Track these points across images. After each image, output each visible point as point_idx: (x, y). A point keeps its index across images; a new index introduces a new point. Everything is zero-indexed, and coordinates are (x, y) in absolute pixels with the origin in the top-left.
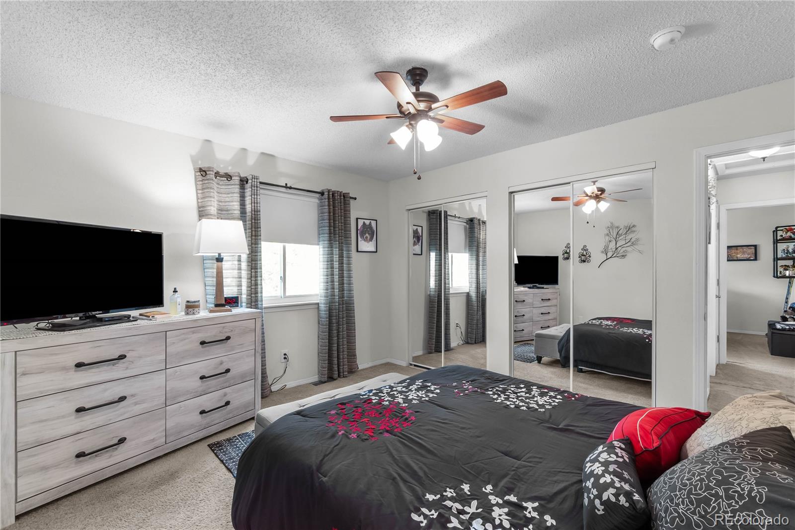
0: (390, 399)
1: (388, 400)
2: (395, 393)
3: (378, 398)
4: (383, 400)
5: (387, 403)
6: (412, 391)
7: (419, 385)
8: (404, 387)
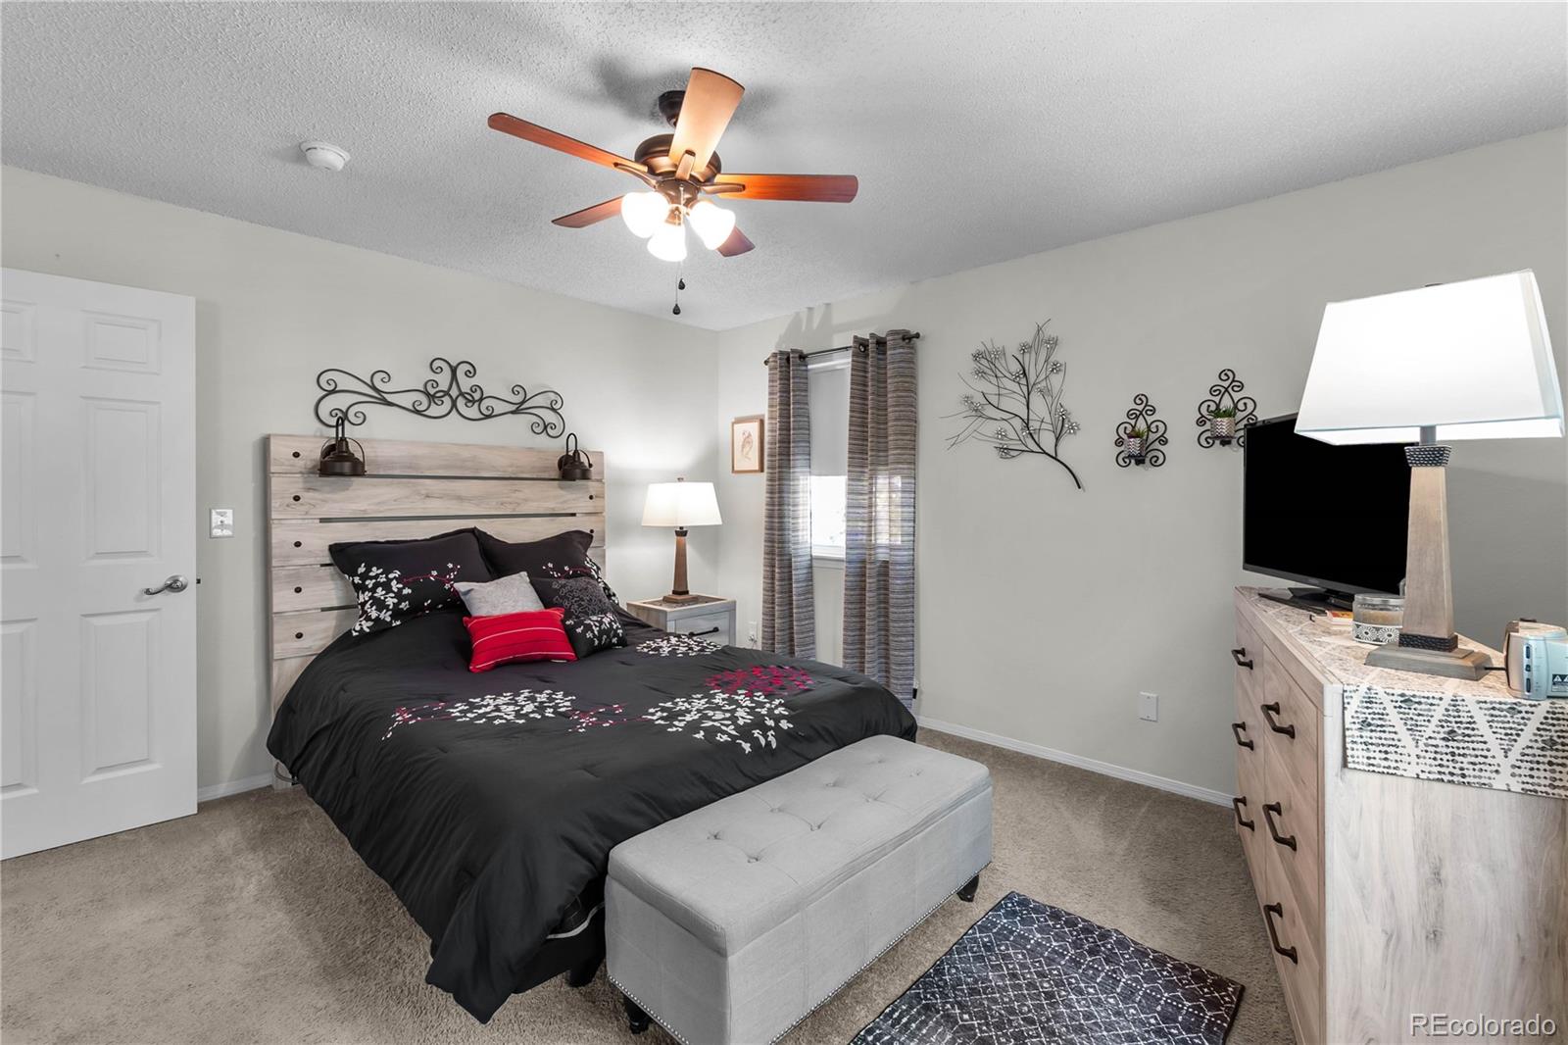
0: (737, 697)
1: (739, 695)
2: (727, 707)
3: (756, 698)
4: (746, 695)
5: (740, 692)
6: (697, 710)
7: (680, 721)
8: (709, 718)
